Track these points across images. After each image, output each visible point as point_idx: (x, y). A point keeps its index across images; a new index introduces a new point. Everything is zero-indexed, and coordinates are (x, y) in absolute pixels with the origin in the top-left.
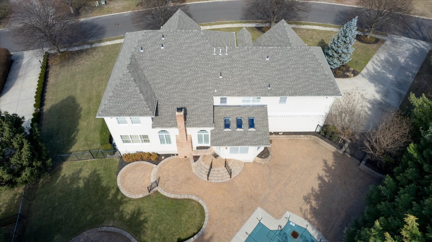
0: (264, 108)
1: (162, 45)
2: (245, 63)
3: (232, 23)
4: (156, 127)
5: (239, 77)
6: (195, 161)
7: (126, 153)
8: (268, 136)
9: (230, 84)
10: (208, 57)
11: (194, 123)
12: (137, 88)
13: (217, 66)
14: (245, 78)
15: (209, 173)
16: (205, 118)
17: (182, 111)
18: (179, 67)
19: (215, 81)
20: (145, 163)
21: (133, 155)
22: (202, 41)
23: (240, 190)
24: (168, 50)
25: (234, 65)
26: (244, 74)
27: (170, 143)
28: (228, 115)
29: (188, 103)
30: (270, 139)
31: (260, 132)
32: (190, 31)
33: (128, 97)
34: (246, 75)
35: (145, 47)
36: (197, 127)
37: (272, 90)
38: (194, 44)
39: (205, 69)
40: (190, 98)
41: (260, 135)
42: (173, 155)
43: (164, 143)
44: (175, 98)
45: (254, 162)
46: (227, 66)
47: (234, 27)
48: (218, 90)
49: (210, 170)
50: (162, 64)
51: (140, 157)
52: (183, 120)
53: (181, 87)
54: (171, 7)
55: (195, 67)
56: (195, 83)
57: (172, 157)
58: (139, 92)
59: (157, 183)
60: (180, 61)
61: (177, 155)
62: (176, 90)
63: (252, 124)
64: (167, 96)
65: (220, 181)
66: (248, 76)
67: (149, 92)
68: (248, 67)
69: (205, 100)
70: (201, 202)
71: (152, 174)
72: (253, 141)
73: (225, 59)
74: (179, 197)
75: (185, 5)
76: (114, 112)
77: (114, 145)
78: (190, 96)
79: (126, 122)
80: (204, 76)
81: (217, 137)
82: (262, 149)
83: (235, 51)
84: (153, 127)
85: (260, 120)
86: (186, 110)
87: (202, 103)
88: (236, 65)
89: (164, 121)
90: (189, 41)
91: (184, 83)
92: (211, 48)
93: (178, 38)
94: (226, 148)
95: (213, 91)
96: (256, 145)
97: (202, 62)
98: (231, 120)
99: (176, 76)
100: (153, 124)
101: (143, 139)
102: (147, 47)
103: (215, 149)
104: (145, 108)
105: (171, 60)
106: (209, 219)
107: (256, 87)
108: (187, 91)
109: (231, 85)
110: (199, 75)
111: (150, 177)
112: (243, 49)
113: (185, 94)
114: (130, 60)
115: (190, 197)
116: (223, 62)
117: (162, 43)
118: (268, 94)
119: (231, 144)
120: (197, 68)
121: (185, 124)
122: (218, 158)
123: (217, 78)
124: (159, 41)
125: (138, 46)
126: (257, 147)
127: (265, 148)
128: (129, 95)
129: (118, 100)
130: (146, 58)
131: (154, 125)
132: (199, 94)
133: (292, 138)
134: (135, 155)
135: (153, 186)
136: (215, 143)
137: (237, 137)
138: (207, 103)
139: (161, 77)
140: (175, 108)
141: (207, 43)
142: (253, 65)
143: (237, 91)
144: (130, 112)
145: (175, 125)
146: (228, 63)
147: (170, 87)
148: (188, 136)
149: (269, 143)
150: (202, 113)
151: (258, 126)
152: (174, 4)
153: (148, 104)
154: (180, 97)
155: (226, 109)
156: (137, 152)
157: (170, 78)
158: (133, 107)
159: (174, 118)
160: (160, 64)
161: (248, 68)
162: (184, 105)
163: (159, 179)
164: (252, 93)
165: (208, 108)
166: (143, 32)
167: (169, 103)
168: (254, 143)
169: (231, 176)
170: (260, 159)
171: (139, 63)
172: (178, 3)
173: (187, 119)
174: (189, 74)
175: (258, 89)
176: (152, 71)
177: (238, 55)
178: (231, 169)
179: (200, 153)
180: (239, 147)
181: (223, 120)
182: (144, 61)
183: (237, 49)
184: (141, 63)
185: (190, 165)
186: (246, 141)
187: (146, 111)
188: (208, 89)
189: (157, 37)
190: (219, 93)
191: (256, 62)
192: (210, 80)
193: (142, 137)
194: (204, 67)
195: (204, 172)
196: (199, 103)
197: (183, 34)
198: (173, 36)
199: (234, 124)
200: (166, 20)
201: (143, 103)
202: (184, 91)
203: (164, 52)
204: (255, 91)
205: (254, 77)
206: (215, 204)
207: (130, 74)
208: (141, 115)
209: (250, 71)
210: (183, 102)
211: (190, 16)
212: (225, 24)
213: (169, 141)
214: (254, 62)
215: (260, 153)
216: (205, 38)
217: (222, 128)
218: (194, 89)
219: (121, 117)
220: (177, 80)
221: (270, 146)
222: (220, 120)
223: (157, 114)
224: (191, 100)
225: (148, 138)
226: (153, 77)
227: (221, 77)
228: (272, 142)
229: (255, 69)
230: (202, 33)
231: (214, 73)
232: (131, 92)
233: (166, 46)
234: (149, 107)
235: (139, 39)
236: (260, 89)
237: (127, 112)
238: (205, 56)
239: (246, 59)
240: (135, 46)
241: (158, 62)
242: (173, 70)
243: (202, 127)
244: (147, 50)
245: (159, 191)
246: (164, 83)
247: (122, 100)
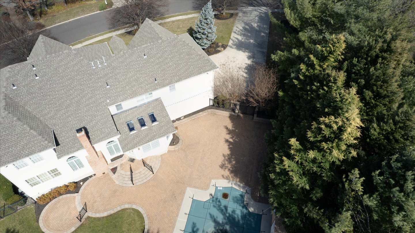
0: (158, 101)
1: (36, 75)
2: (126, 67)
4: (62, 156)
5: (125, 81)
6: (114, 173)
7: (40, 196)
8: (171, 124)
9: (119, 90)
10: (89, 72)
11: (99, 138)
12: (25, 126)
13: (101, 77)
14: (131, 80)
15: (132, 178)
16: (107, 129)
17: (82, 131)
18: (62, 91)
19: (104, 92)
20: (64, 196)
21: (48, 194)
22: (77, 59)
23: (166, 180)
24: (45, 78)
25: (116, 72)
26: (129, 77)
27: (83, 166)
28: (128, 119)
29: (86, 122)
30: (175, 126)
31: (163, 123)
32: (61, 53)
33: (18, 138)
34: (131, 77)
35: (16, 83)
36: (103, 140)
37: (160, 82)
38: (70, 65)
39: (90, 85)
40: (86, 116)
41: (164, 125)
42: (91, 177)
43: (76, 169)
44: (71, 122)
45: (169, 151)
46: (111, 75)
47: (105, 38)
48: (110, 100)
49: (132, 175)
50: (44, 94)
51: (57, 193)
52: (87, 139)
53: (73, 109)
54: (31, 36)
55: (80, 86)
56: (85, 101)
57: (90, 179)
58: (28, 129)
59: (85, 209)
60: (62, 85)
61: (95, 175)
62: (69, 114)
63: (153, 119)
64: (61, 123)
65: (145, 181)
66: (134, 78)
67: (40, 125)
68: (130, 69)
69: (102, 113)
70: (134, 207)
71: (76, 203)
72: (160, 133)
73: (106, 69)
74: (112, 212)
75: (45, 30)
76: (7, 160)
77: (22, 195)
78: (85, 114)
79: (26, 165)
80: (91, 91)
81: (126, 142)
82: (171, 137)
83: (112, 59)
84: (59, 158)
85: (159, 112)
86: (87, 129)
87: (99, 117)
88: (118, 71)
89: (68, 148)
90: (63, 64)
91: (74, 104)
92: (88, 62)
93: (51, 63)
94: (139, 149)
95: (105, 102)
96: (164, 135)
97: (84, 78)
98: (133, 122)
99: (63, 100)
100: (57, 155)
101: (53, 174)
102: (19, 82)
103: (129, 154)
104: (42, 142)
105: (52, 87)
106: (149, 218)
107: (144, 84)
108: (80, 111)
109: (121, 91)
110: (86, 92)
111: (75, 208)
112: (120, 55)
113: (80, 115)
114: (5, 101)
115: (123, 207)
116: (105, 73)
117: (35, 73)
118: (157, 87)
119: (141, 143)
120: (81, 86)
121: (90, 142)
122: (135, 161)
123: (105, 89)
124: (31, 72)
125: (8, 84)
126: (166, 137)
127: (174, 135)
128: (18, 136)
129: (7, 145)
130: (23, 94)
131: (59, 156)
132: (93, 110)
133: (193, 118)
134: (50, 193)
135: (82, 214)
136: (126, 148)
137: (145, 135)
138: (104, 115)
139: (48, 107)
140: (74, 131)
141: (82, 60)
142: (134, 66)
143: (128, 95)
144: (27, 152)
145: (81, 148)
146: (110, 71)
147: (61, 113)
148: (98, 153)
149: (175, 129)
150: (103, 126)
151: (160, 119)
152: (33, 31)
153: (43, 137)
154: (75, 119)
155: (125, 115)
156: (51, 189)
157: (57, 105)
158: (28, 147)
159: (77, 141)
160: (42, 94)
161: (131, 70)
162: (82, 125)
163: (85, 204)
164: (143, 91)
165: (106, 119)
166: (8, 68)
167: (66, 129)
168: (162, 135)
169: (153, 172)
170: (173, 146)
171: (16, 101)
172: (37, 30)
173: (90, 136)
174: (76, 94)
175: (147, 86)
176: (34, 104)
177: (117, 62)
178: (151, 166)
179: (116, 164)
180: (150, 143)
181: (126, 125)
182: (22, 97)
183: (114, 56)
184: (19, 100)
185: (111, 179)
186: (154, 136)
187: (44, 144)
188: (100, 101)
189: (27, 69)
190: (112, 102)
191: (136, 63)
192: (98, 93)
193: (51, 173)
194: (88, 83)
195: (127, 179)
196: (97, 118)
197: (54, 59)
198: (44, 63)
199: (137, 125)
200: (30, 50)
201: (38, 138)
202: (77, 112)
203: (41, 82)
204: (145, 89)
205: (139, 76)
206: (148, 203)
207: (10, 115)
208: (40, 151)
209: (134, 72)
210: (80, 123)
211: (55, 39)
212: (95, 37)
213: (81, 165)
214: (134, 64)
215: (171, 142)
216: (79, 56)
217: (128, 133)
218: (86, 107)
219: (18, 162)
220: (65, 104)
221: (176, 132)
222: (123, 126)
223: (57, 144)
224: (88, 117)
225: (57, 171)
226: (38, 110)
227: (108, 87)
228: (177, 128)
229: (138, 69)
230: (73, 51)
231: (100, 85)
232: (19, 132)
233: (41, 75)
234: (46, 140)
235: (6, 76)
236: (149, 86)
237: (24, 154)
238: (85, 73)
239: (126, 63)
240: (4, 85)
241: (38, 94)
242: (57, 96)
243: (108, 139)
244: (21, 85)
245: (90, 215)
246: (53, 111)
247: (12, 143)
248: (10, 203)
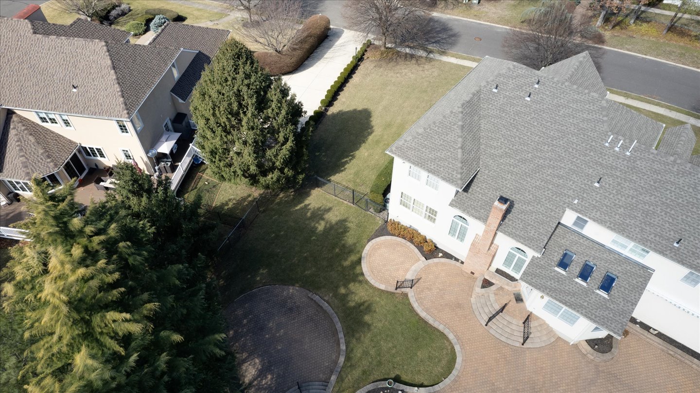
0: (645, 274)
1: (530, 95)
2: (655, 183)
3: (669, 109)
4: (456, 207)
5: (630, 199)
6: (483, 287)
7: (396, 220)
8: (625, 320)
9: (605, 203)
10: (594, 144)
11: (514, 231)
12: (460, 140)
13: (601, 164)
14: (640, 206)
15: (494, 316)
16: (535, 232)
17: (506, 203)
18: (537, 138)
19: (583, 186)
20: (412, 247)
21: (403, 227)
22: (597, 116)
23: (527, 371)
24: (535, 106)
25: (630, 177)
26: (641, 199)
27: (462, 240)
28: (574, 249)
29: (522, 198)
30: (627, 328)
31: (615, 306)
32: (586, 91)
33: (441, 145)
34: (645, 203)
35: (502, 87)
36: (515, 239)
37: (681, 251)
38: (581, 114)
39: (577, 160)
40: (529, 192)
41: (612, 310)
42: (457, 260)
43: (453, 235)
44: (506, 181)
45: (576, 346)
46: (618, 174)
47: (670, 118)
48: (580, 202)
49: (497, 313)
50: (515, 123)
51: (411, 236)
52: (500, 218)
53: (524, 169)
54: (574, 44)
55: (563, 150)
56: (549, 173)
57: (453, 262)
58: (459, 145)
59: (412, 284)
60: (544, 130)
61: (462, 263)
62: (514, 170)
63: (607, 284)
64: (495, 171)
65: (503, 339)
66: (647, 207)
67: (473, 153)
68: (657, 191)
69: (550, 207)
70: (457, 348)
71: (413, 267)
72: (593, 312)
73: (620, 161)
74: (431, 321)
75: (600, 48)
76: (411, 157)
77: (386, 201)
78: (530, 189)
79: (418, 178)
80: (570, 169)
81: (537, 272)
82: (602, 334)
83: (646, 155)
84: (451, 205)
85: (627, 286)
86: (513, 207)
87: (543, 209)
88: (634, 178)
89: (471, 205)
90: (574, 107)
91: (532, 165)
92: (607, 132)
93: (560, 95)
94: (542, 297)
95: (570, 200)
96: (595, 321)
97: (579, 146)
98: (576, 259)
99: (526, 148)
100: (453, 200)
101: (428, 214)
102: (505, 88)
103: (524, 288)
104: (455, 172)
105: (532, 122)
106: (455, 381)
107: (652, 230)
108: (529, 180)
109: (607, 206)
110: (562, 165)
111: (407, 270)
112: (664, 159)
113: (524, 183)
114: (472, 96)
115: (446, 332)
116: (614, 164)
117: (531, 91)
118: (667, 253)
119: (553, 295)
120: (565, 152)
121: (500, 225)
122: (520, 304)
123: (589, 183)
124: (529, 87)
125: (493, 81)
126: (594, 326)
127: (609, 337)
128: (444, 143)
129: (425, 142)
130: (495, 104)
131: (454, 203)
132: (546, 193)
133: (672, 353)
134: (405, 228)
135: (406, 284)
136: (529, 278)
137: (570, 290)
138: (551, 212)
139: (502, 140)
140: (498, 194)
141: (604, 122)
142: (668, 192)
143: (611, 220)
144: (432, 167)
145: (483, 219)
146: (622, 168)
147: (508, 161)
148: (493, 245)
149: (620, 332)
150: (534, 223)
151: (616, 295)
152: (584, 40)
153: (462, 168)
154: (514, 183)
155: (576, 239)
156: (411, 226)
157: (514, 148)
158: (439, 163)
159: (488, 209)
160: (512, 121)
161: (656, 193)
162: (513, 197)
163: (419, 280)
164: (639, 236)
165: (548, 220)
166: (511, 64)
167: (492, 183)
168: (593, 317)
169: (524, 342)
170: (589, 348)
171: (481, 105)
172: (590, 42)
173: (507, 219)
174: (547, 156)
175: (652, 236)
176: (493, 125)
177: (648, 164)
178: (531, 333)
179: (498, 280)
180: (565, 308)
181: (562, 252)
182: (490, 106)
183: (652, 153)
184: (485, 107)
185: (471, 289)
186: (581, 306)
187: (454, 176)
188: (565, 192)
189: (528, 80)
190: (580, 207)
191: (678, 191)
192: (576, 180)
193: (428, 210)
194: (577, 156)
195: (487, 311)
196: (539, 207)
197: (571, 92)
198: (553, 87)
199: (575, 268)
200: (555, 61)
201: (457, 163)
202: (525, 178)
203: (526, 107)
204: (646, 236)
205: (658, 212)
206: (476, 365)
207: (461, 115)
208: (444, 179)
209: (657, 199)
210: (514, 192)
211: (599, 68)
212: (656, 105)
213: (462, 236)
214: (673, 189)
215: (595, 340)
216: (604, 113)
217: (553, 264)
218: (541, 182)
219: (416, 168)
220: (523, 155)
221: (619, 338)
222: (557, 249)
223: (466, 190)
224: (529, 195)
225: (435, 216)
226: (490, 135)
227: (597, 185)
228: (627, 334)
229: (668, 202)
230: (604, 102)
231: (590, 173)
232: (448, 140)
233: (535, 98)
234: (461, 173)
235: (501, 72)
236: (657, 238)
237: (429, 166)
238: (588, 141)
239: (659, 177)
240: (489, 80)
241: (509, 117)
242: (525, 138)
243: (522, 243)
244: (504, 92)
245: (410, 295)
246: (502, 151)
247: (431, 145)
248: (371, 198)
